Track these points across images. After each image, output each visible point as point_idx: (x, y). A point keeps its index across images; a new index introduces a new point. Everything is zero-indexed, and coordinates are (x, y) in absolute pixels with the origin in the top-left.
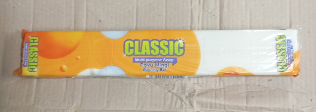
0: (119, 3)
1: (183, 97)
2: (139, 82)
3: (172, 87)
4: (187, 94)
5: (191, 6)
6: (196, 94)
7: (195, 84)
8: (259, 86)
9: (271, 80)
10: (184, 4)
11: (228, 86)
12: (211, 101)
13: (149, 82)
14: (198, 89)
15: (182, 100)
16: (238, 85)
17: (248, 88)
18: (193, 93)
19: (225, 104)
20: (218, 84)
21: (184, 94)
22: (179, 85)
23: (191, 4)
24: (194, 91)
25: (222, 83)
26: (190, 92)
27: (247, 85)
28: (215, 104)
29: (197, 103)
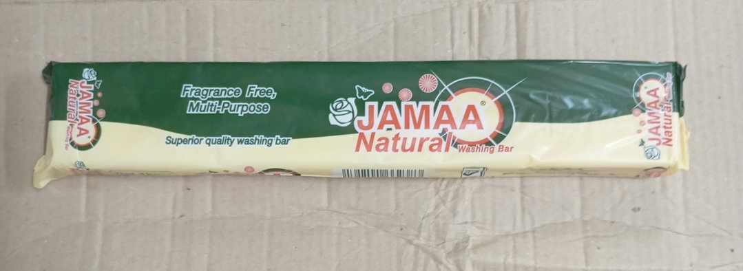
0: (289, 47)
1: (442, 254)
2: (339, 224)
3: (417, 233)
4: (449, 246)
5: (452, 48)
6: (470, 246)
7: (466, 223)
8: (613, 222)
9: (639, 209)
10: (437, 44)
11: (544, 226)
12: (505, 259)
13: (363, 223)
14: (475, 234)
15: (438, 261)
16: (564, 224)
17: (588, 228)
18: (463, 242)
19: (538, 266)
20: (518, 223)
21: (443, 248)
22: (431, 227)
23: (453, 45)
24: (466, 240)
25: (528, 219)
26: (456, 242)
27: (585, 223)
28: (515, 267)
29: (473, 265)
